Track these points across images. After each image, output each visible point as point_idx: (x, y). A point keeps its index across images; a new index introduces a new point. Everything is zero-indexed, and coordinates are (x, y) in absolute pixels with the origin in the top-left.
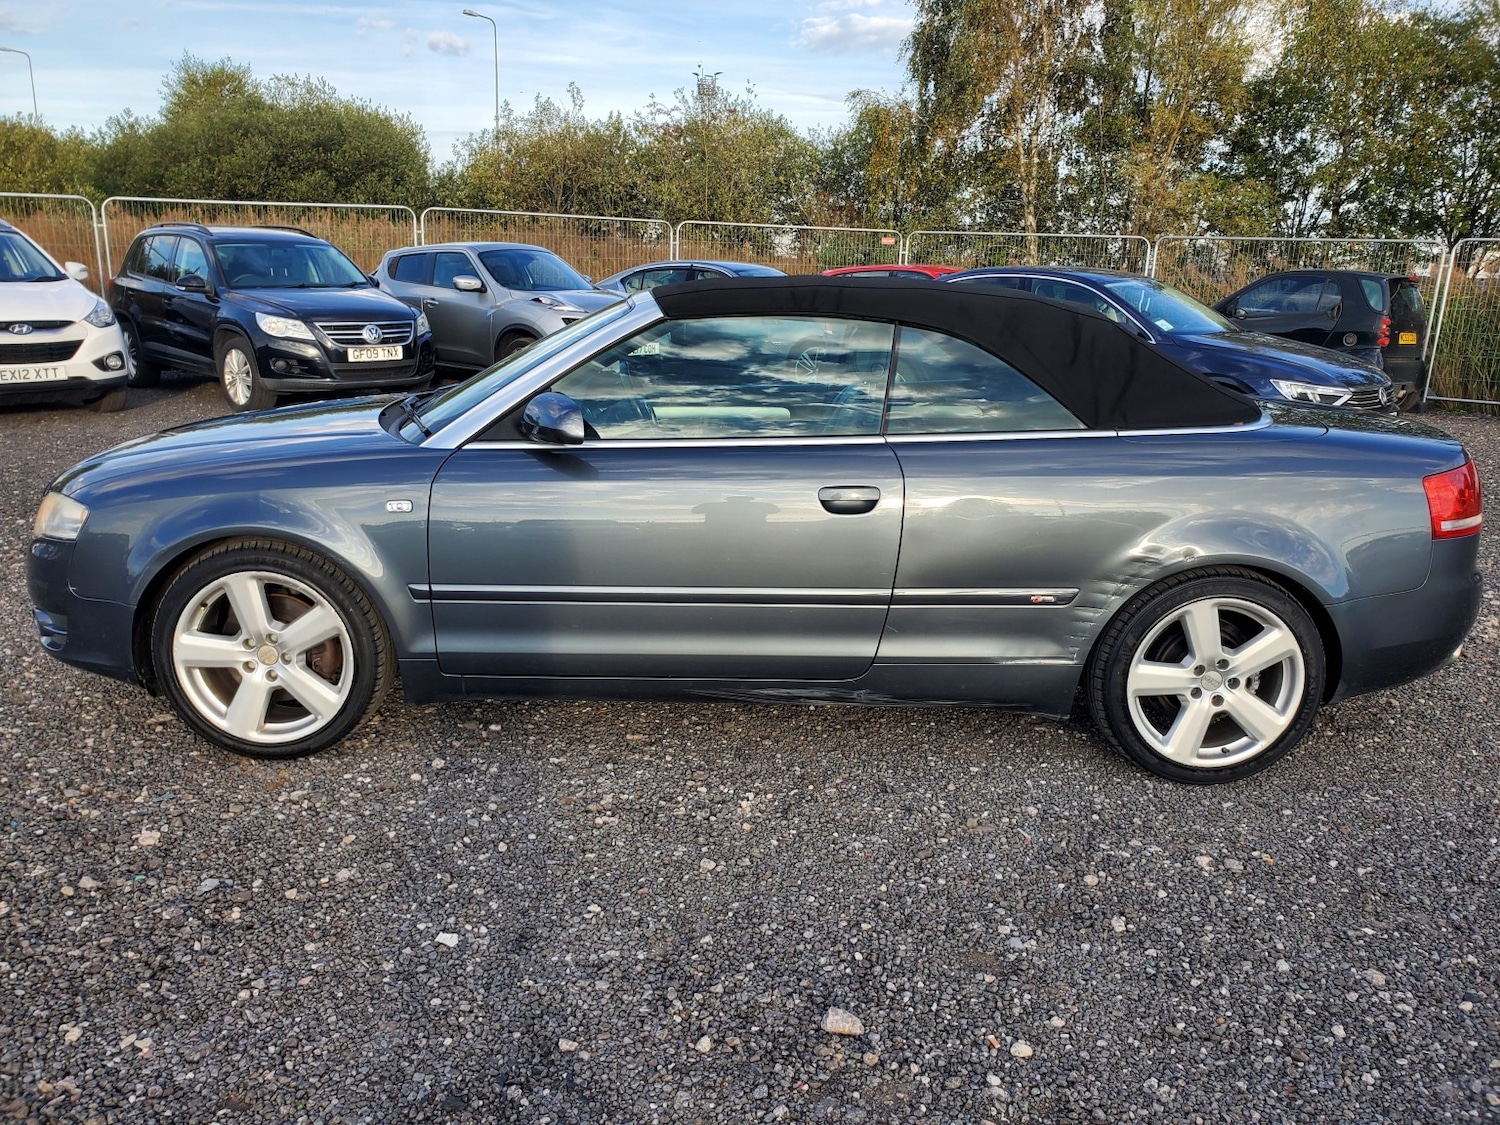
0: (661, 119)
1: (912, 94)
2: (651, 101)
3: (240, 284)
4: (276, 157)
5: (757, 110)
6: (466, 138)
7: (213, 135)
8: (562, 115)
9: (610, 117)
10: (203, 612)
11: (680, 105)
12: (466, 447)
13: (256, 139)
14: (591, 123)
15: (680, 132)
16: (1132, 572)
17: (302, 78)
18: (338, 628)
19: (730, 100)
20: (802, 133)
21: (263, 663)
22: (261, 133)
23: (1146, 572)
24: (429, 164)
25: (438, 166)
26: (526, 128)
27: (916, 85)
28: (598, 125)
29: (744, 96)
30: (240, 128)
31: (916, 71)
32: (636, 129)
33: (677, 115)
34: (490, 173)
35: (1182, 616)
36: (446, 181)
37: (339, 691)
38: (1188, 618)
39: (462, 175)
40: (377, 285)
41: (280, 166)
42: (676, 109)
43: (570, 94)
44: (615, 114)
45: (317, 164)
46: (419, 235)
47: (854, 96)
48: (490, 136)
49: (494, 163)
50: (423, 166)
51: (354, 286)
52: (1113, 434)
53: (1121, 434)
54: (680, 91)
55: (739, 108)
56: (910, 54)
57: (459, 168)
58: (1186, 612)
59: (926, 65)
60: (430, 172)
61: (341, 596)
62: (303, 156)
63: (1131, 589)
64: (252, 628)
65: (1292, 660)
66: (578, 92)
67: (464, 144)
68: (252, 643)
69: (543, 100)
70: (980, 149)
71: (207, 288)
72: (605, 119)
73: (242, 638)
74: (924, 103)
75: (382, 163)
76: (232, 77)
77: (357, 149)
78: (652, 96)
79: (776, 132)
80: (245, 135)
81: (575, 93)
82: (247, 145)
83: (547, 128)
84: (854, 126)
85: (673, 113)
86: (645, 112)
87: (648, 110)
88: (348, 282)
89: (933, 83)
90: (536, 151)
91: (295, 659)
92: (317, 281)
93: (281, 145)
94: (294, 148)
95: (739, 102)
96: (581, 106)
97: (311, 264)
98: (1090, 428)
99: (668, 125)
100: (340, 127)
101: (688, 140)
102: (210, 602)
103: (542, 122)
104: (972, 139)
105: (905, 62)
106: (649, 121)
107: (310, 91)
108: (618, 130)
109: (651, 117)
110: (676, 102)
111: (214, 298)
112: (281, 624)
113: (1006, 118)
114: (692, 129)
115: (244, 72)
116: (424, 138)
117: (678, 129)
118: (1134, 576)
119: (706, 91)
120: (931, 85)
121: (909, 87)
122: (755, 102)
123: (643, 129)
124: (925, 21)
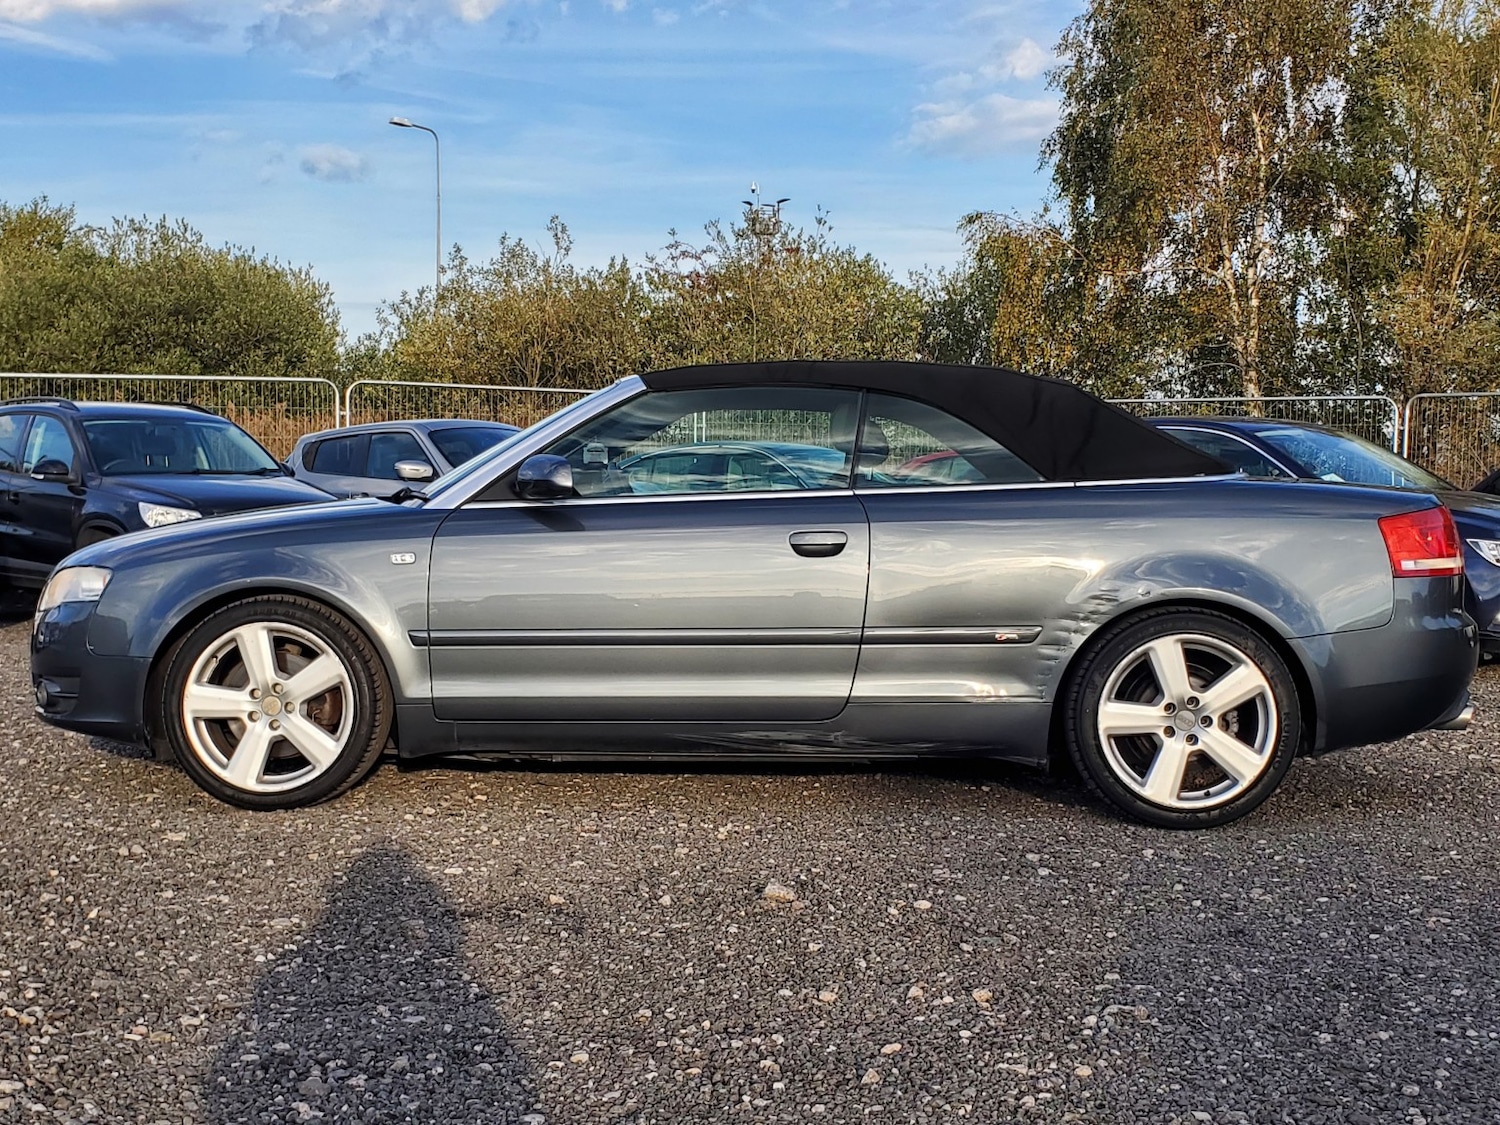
0: (686, 266)
1: (1060, 214)
2: (671, 240)
3: (112, 470)
4: (115, 331)
5: (833, 248)
6: (397, 299)
7: (25, 303)
8: (540, 263)
9: (612, 265)
10: (214, 664)
11: (714, 244)
12: (463, 507)
13: (89, 306)
14: (583, 273)
15: (714, 282)
16: (1091, 609)
17: (154, 219)
18: (341, 677)
19: (792, 235)
20: (901, 279)
21: (267, 714)
22: (97, 299)
23: (1103, 609)
24: (338, 340)
25: (351, 340)
26: (487, 283)
27: (1067, 201)
28: (594, 276)
29: (812, 229)
30: (63, 292)
31: (1067, 182)
32: (651, 282)
33: (711, 259)
34: (431, 347)
35: (1146, 653)
36: (365, 361)
37: (338, 740)
38: (1152, 655)
39: (387, 353)
40: (292, 474)
41: (120, 344)
42: (709, 250)
43: (552, 233)
44: (618, 262)
45: (174, 340)
46: (343, 417)
47: (971, 220)
48: (432, 296)
49: (439, 334)
50: (329, 340)
51: (263, 473)
52: (1071, 484)
53: (1078, 484)
54: (714, 224)
55: (804, 246)
56: (1057, 158)
57: (383, 346)
58: (1150, 649)
59: (1081, 174)
60: (341, 350)
61: (346, 645)
62: (155, 328)
63: (1091, 627)
64: (259, 678)
65: (1262, 696)
66: (564, 230)
67: (395, 309)
68: (258, 694)
69: (511, 242)
70: (1172, 291)
71: (71, 477)
72: (604, 268)
73: (249, 688)
74: (1081, 228)
75: (270, 337)
76: (46, 223)
77: (236, 316)
78: (673, 233)
79: (860, 276)
80: (71, 301)
81: (559, 232)
82: (74, 315)
83: (517, 284)
84: (972, 264)
85: (704, 257)
86: (662, 257)
87: (667, 253)
88: (255, 468)
89: (1093, 198)
90: (502, 315)
91: (298, 707)
92: (206, 467)
93: (123, 315)
94: (143, 316)
95: (805, 237)
96: (567, 250)
97: (200, 450)
98: (1049, 480)
99: (698, 275)
100: (210, 287)
101: (729, 294)
102: (220, 655)
103: (509, 274)
104: (1159, 277)
105: (1050, 171)
106: (668, 267)
107: (165, 239)
108: (623, 283)
109: (670, 262)
110: (708, 241)
111: (79, 490)
112: (286, 675)
113: (1207, 244)
114: (732, 277)
115: (65, 217)
116: (330, 302)
117: (712, 279)
118: (1092, 613)
119: (758, 226)
120: (1091, 202)
121: (1055, 207)
122: (830, 237)
123: (661, 280)
124: (1074, 111)
